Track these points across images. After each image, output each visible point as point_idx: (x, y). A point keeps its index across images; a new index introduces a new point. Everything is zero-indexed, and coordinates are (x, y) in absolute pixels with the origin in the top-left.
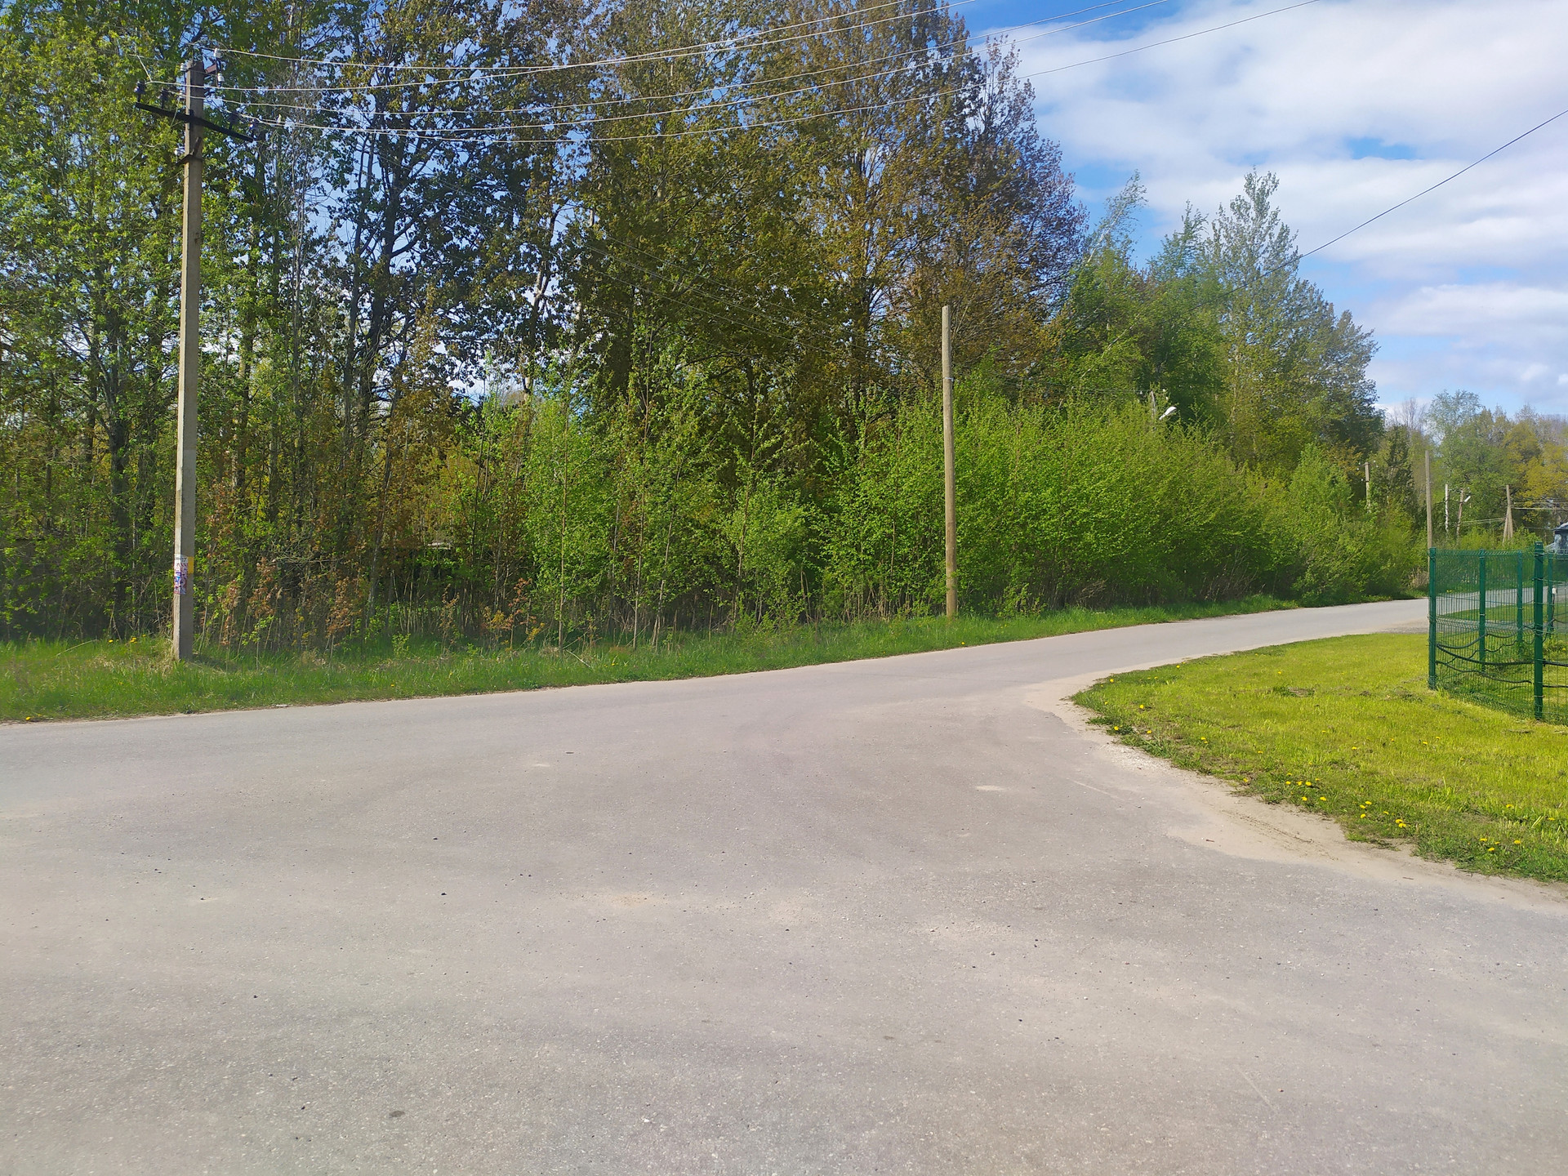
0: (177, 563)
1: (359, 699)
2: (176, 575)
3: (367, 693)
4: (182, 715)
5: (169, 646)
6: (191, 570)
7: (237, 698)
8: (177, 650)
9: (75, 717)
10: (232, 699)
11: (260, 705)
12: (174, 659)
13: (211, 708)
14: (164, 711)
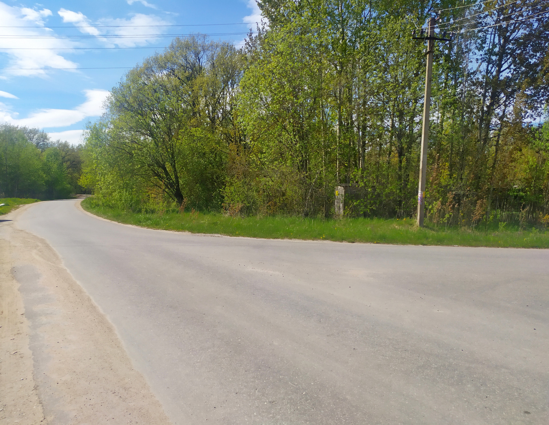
0: (419, 194)
1: (486, 246)
2: (419, 198)
3: (489, 244)
4: (421, 246)
5: (416, 222)
6: (424, 196)
7: (440, 242)
8: (418, 223)
9: (388, 243)
10: (438, 242)
11: (448, 245)
12: (417, 227)
13: (431, 244)
14: (416, 244)
